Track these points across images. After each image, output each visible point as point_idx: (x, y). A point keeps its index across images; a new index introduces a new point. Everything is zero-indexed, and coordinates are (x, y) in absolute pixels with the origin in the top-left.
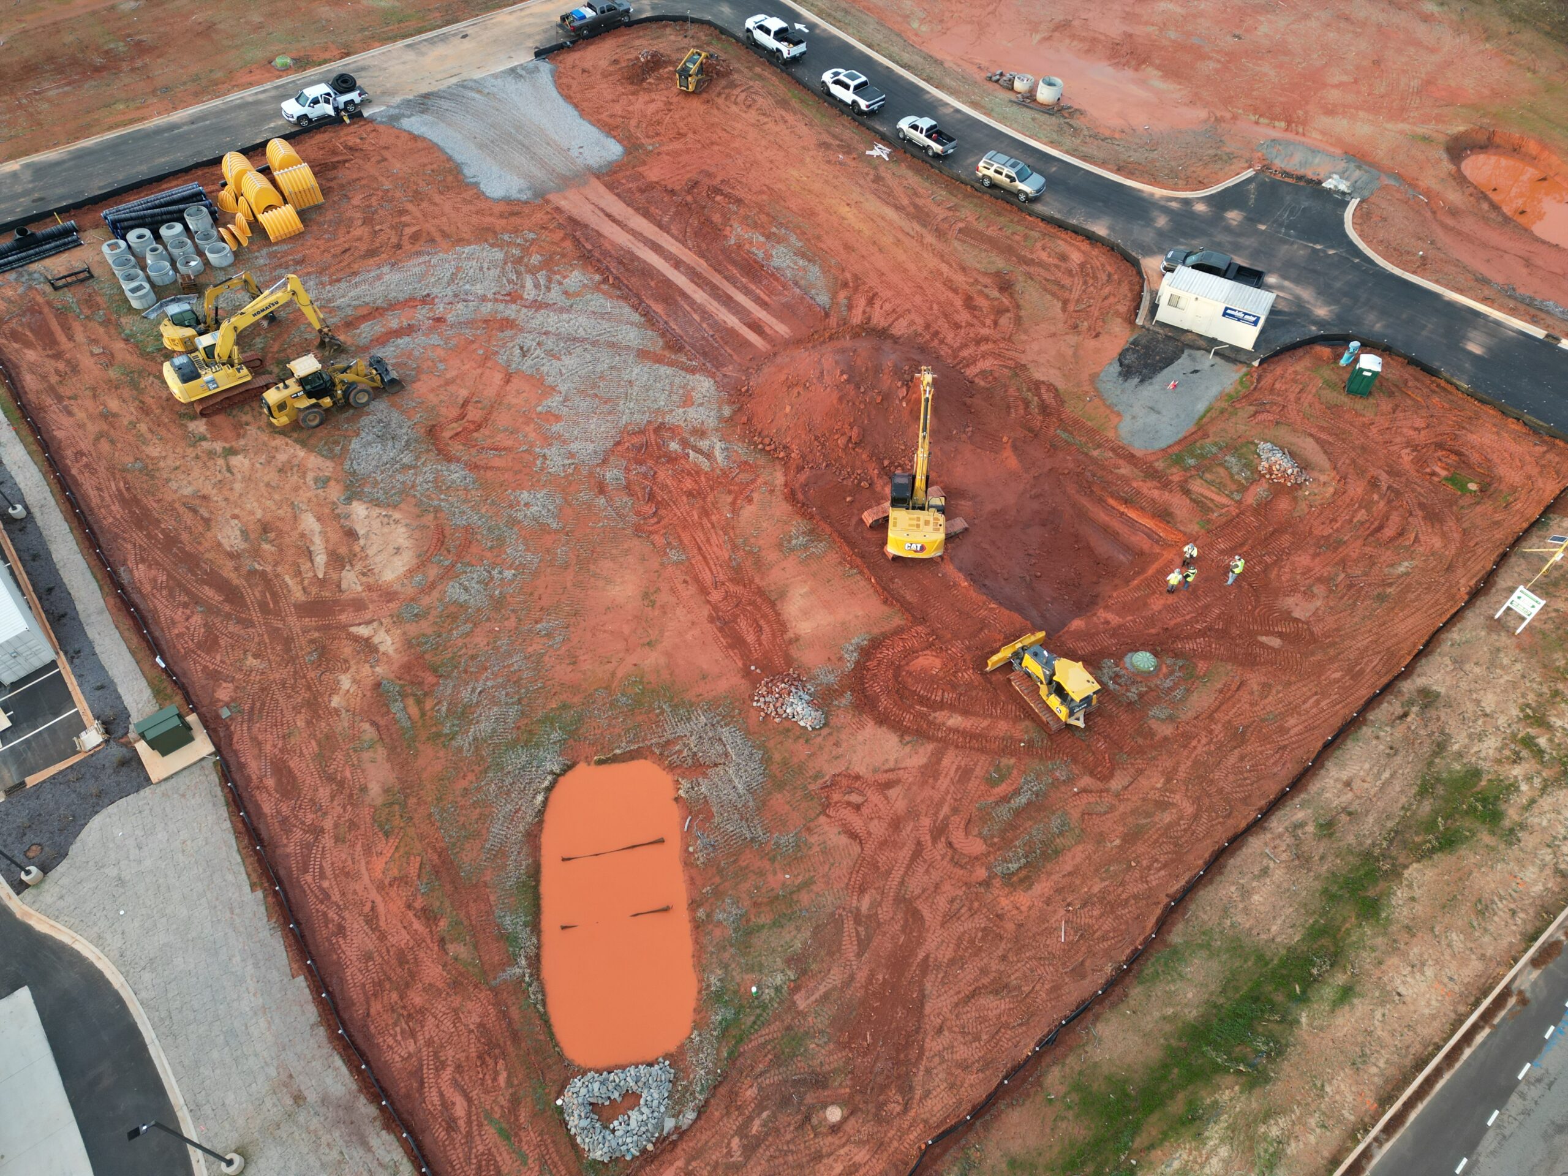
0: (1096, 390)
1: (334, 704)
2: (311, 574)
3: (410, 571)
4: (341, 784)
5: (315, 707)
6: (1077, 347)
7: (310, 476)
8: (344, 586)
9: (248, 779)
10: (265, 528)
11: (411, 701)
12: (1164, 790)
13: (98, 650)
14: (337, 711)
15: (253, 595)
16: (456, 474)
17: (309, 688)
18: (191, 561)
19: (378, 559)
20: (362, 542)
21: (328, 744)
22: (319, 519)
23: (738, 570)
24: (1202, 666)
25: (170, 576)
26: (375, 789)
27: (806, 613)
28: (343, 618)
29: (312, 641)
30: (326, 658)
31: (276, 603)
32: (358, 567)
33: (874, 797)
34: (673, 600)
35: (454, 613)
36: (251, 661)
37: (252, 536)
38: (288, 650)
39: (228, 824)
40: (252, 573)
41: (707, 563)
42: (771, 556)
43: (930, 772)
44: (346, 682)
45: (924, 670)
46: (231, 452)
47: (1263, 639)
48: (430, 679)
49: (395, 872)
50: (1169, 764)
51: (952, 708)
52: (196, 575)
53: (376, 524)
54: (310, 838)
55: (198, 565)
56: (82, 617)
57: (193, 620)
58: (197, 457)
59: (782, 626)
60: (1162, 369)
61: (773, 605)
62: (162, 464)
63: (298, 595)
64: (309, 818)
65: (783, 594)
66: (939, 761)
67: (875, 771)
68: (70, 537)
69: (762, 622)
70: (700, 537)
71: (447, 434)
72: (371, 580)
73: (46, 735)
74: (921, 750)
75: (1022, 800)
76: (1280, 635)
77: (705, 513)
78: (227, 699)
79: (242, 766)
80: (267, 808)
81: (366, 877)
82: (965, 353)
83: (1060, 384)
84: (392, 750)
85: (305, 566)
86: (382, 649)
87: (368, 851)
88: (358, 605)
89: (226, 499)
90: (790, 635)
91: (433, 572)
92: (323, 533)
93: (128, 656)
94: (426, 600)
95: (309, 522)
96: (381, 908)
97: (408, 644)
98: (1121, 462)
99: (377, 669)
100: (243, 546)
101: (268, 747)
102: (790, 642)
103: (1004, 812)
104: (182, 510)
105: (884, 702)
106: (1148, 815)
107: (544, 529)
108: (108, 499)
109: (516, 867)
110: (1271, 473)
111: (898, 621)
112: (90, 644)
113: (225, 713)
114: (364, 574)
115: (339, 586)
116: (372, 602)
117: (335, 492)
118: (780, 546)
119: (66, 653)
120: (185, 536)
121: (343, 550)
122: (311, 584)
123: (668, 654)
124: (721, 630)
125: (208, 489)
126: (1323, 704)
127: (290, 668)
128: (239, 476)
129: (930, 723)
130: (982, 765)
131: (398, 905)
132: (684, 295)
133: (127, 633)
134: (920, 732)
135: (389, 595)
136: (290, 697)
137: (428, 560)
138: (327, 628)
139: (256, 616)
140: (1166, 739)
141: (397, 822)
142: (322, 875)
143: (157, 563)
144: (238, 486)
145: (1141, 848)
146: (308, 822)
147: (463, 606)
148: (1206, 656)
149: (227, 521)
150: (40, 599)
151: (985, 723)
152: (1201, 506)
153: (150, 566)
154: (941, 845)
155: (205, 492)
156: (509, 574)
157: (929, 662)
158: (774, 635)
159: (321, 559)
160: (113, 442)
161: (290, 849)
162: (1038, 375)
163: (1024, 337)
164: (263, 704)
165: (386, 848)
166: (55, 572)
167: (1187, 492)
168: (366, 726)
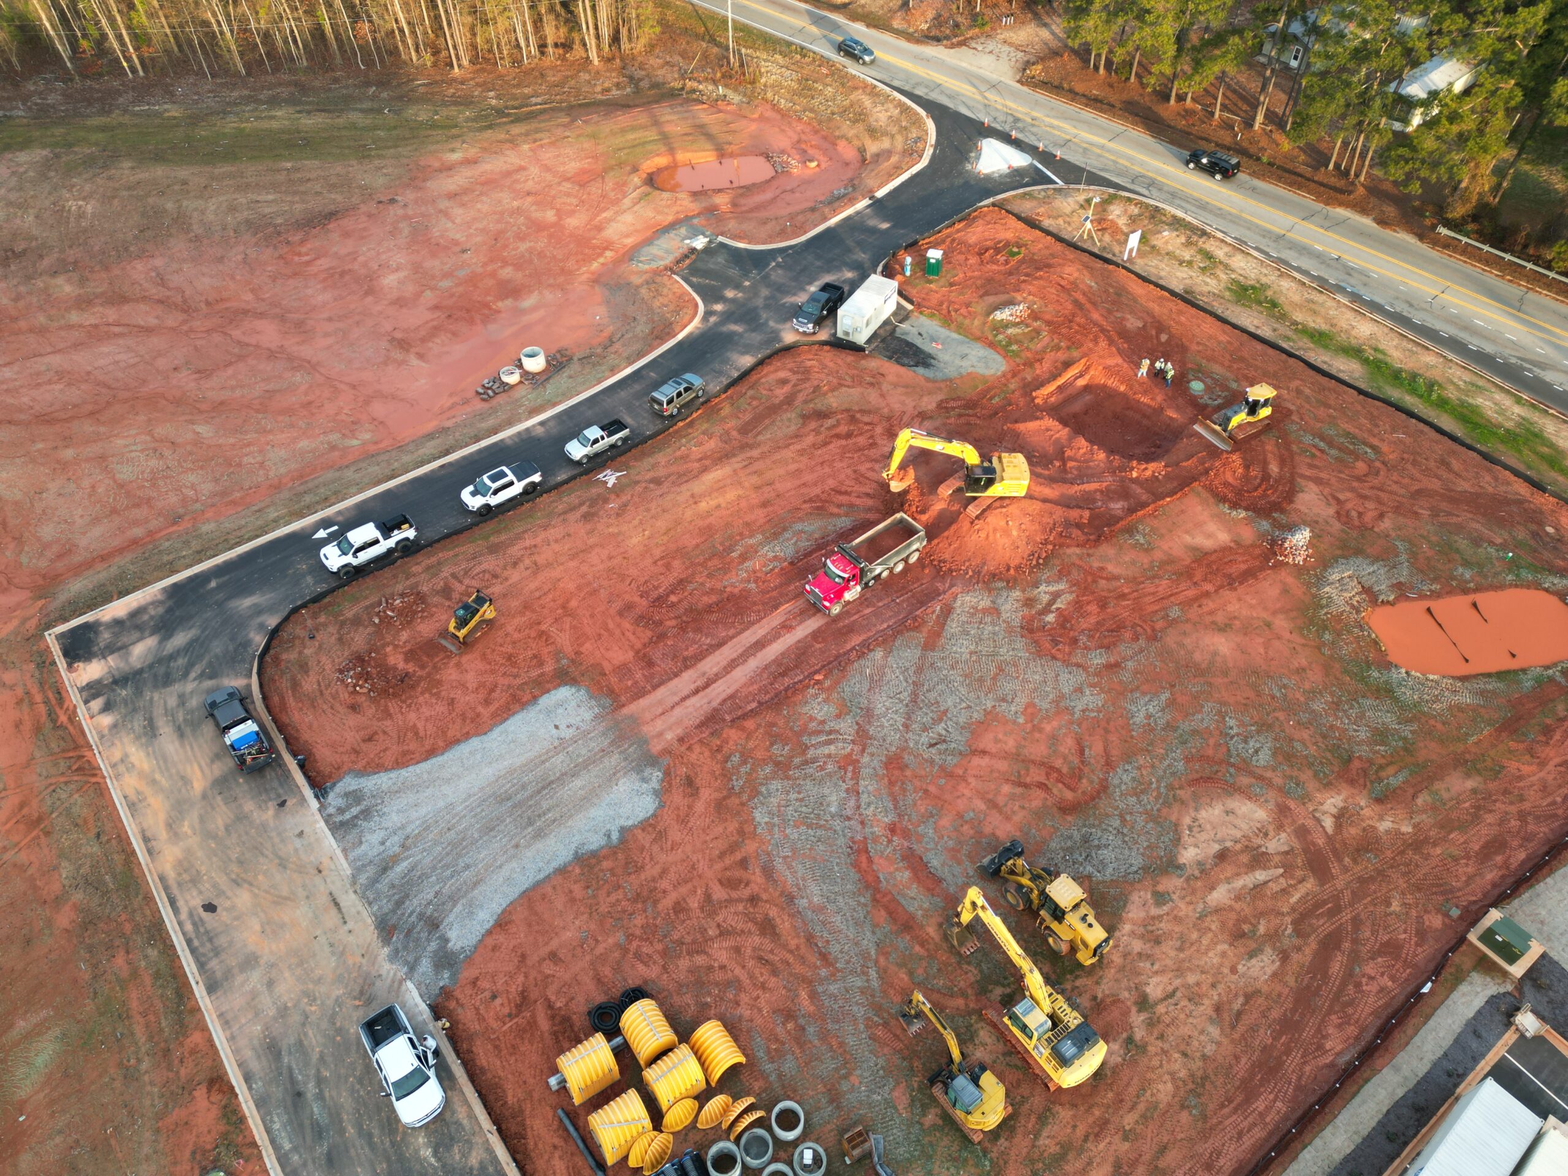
0: (945, 380)
1: (1410, 830)
2: (1282, 880)
3: (1250, 798)
6: (896, 385)
7: (1155, 911)
8: (1286, 848)
9: (1503, 877)
10: (1238, 936)
11: (1383, 774)
13: (1440, 1053)
14: (1415, 826)
15: (1324, 926)
16: (1123, 777)
17: (1402, 853)
18: (1304, 998)
19: (1244, 826)
20: (1229, 844)
21: (1447, 825)
22: (1213, 888)
25: (1330, 1012)
26: (1470, 784)
27: (1209, 537)
28: (1321, 842)
29: (1355, 861)
30: (1368, 843)
31: (1325, 902)
32: (1259, 841)
33: (1349, 506)
34: (1220, 613)
35: (1286, 755)
36: (1395, 906)
37: (1253, 945)
38: (1372, 879)
39: (1549, 880)
40: (1298, 933)
41: (1177, 594)
42: (1159, 556)
43: (1318, 481)
44: (1385, 826)
46: (1143, 1003)
48: (1356, 764)
49: (1527, 757)
51: (1264, 468)
52: (1319, 987)
53: (1203, 836)
54: (1530, 819)
55: (1308, 987)
56: (1411, 1084)
57: (1372, 973)
58: (1161, 1037)
59: (1226, 550)
60: (920, 349)
61: (1207, 554)
62: (1183, 1074)
63: (1310, 885)
64: (1514, 823)
65: (1195, 550)
66: (1308, 477)
67: (1329, 505)
68: (1318, 1142)
69: (1225, 561)
70: (1150, 599)
71: (1069, 795)
72: (1271, 828)
74: (1304, 484)
75: (1321, 444)
76: (1157, 334)
79: (1494, 885)
80: (1522, 855)
81: (1542, 774)
83: (942, 396)
84: (1431, 779)
85: (1274, 887)
86: (1341, 804)
87: (1520, 778)
88: (1302, 832)
89: (1213, 986)
90: (1231, 546)
91: (1245, 780)
92: (1228, 881)
93: (1432, 1023)
94: (1278, 781)
95: (1220, 895)
96: (1557, 760)
97: (1328, 785)
99: (1363, 803)
100: (1268, 950)
101: (1470, 870)
102: (1238, 546)
103: (1333, 452)
104: (1241, 1029)
105: (1273, 499)
108: (1250, 1119)
110: (1019, 317)
111: (1200, 489)
112: (1435, 1065)
113: (1455, 913)
114: (1266, 835)
115: (1287, 853)
116: (1294, 821)
117: (1171, 883)
118: (1147, 551)
120: (1275, 1014)
121: (1245, 858)
122: (1292, 877)
124: (1240, 584)
125: (1206, 1007)
127: (1389, 872)
128: (1177, 982)
130: (1303, 459)
131: (1549, 752)
134: (1291, 483)
135: (1282, 810)
136: (1417, 866)
137: (1233, 785)
138: (1335, 851)
139: (1346, 916)
141: (1489, 763)
142: (1554, 803)
143: (1319, 1030)
144: (1191, 979)
145: (1332, 403)
146: (1518, 823)
147: (1275, 752)
149: (1243, 975)
150: (1406, 1144)
151: (1270, 455)
153: (1325, 1037)
155: (1210, 1012)
158: (1235, 554)
159: (1260, 876)
161: (1546, 830)
162: (930, 407)
163: (887, 409)
164: (1433, 885)
165: (1513, 766)
166: (1368, 1140)
167: (1043, 352)
168: (1420, 801)
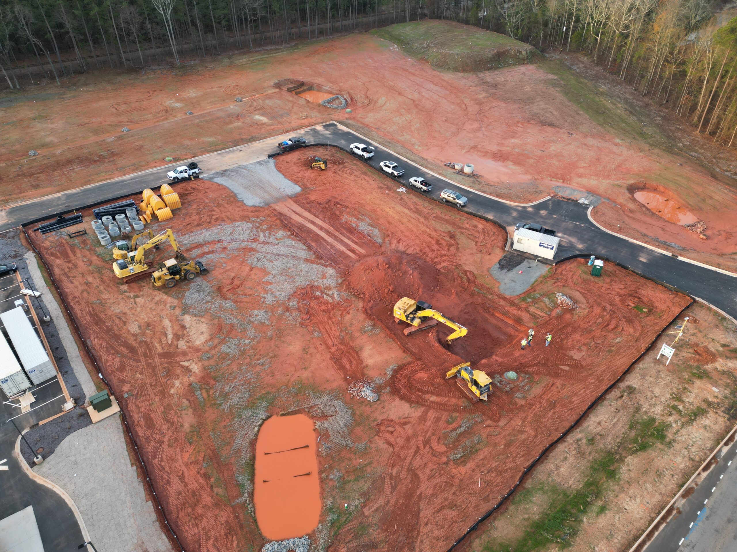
0: (490, 274)
1: (172, 392)
2: (165, 342)
3: (207, 341)
4: (172, 424)
5: (163, 393)
6: (481, 258)
7: (168, 305)
8: (179, 347)
9: (134, 422)
10: (148, 325)
11: (204, 391)
12: (522, 425)
13: (75, 371)
14: (173, 395)
15: (141, 350)
16: (228, 304)
17: (161, 386)
18: (117, 337)
19: (193, 336)
20: (188, 330)
21: (168, 408)
22: (170, 321)
23: (343, 339)
24: (536, 377)
25: (107, 343)
26: (186, 426)
27: (371, 356)
28: (178, 359)
29: (165, 368)
30: (170, 374)
31: (150, 353)
32: (186, 339)
33: (399, 429)
34: (315, 351)
35: (224, 357)
36: (138, 376)
37: (143, 328)
38: (154, 371)
39: (123, 440)
40: (142, 342)
41: (330, 337)
42: (356, 334)
43: (423, 418)
44: (177, 383)
45: (420, 378)
46: (138, 296)
47: (562, 367)
48: (212, 382)
49: (193, 459)
50: (524, 415)
51: (432, 393)
52: (118, 342)
53: (194, 323)
54: (158, 445)
55: (119, 339)
56: (69, 359)
57: (115, 360)
58: (123, 298)
59: (361, 361)
60: (516, 266)
61: (357, 353)
62: (108, 301)
63: (160, 350)
64: (158, 437)
65: (361, 349)
66: (426, 414)
67: (399, 418)
68: (68, 328)
69: (352, 360)
70: (327, 327)
71: (225, 290)
72: (190, 344)
73: (49, 405)
74: (419, 410)
75: (462, 430)
76: (568, 365)
77: (330, 318)
78: (127, 390)
79: (131, 417)
80: (141, 433)
81: (180, 461)
82: (436, 260)
83: (475, 272)
84: (195, 410)
85: (163, 339)
86: (193, 370)
87: (182, 450)
88: (184, 354)
89: (133, 314)
90: (364, 364)
91: (216, 341)
92: (172, 327)
93: (87, 374)
94: (213, 352)
95: (167, 323)
96: (186, 474)
97: (204, 369)
98: (501, 300)
99: (191, 378)
100: (139, 331)
101: (142, 409)
102: (364, 367)
103: (454, 435)
104: (115, 318)
105: (403, 391)
106: (515, 436)
107: (263, 324)
108: (85, 314)
109: (245, 457)
110: (562, 304)
111: (409, 359)
112: (72, 369)
113: (126, 396)
114: (187, 342)
115: (177, 346)
116: (190, 352)
117: (178, 311)
118: (360, 330)
119: (61, 373)
120: (115, 328)
121: (180, 333)
122: (166, 346)
123: (312, 372)
124: (335, 363)
125: (126, 310)
126: (588, 392)
127: (154, 378)
128: (139, 306)
129: (423, 399)
130: (445, 416)
131: (193, 472)
132: (324, 239)
133: (87, 365)
134: (418, 403)
135: (197, 350)
136: (153, 389)
137: (215, 337)
138: (172, 362)
139: (142, 358)
140: (522, 405)
141: (195, 438)
142: (162, 460)
143: (103, 338)
144: (138, 309)
145: (512, 449)
146: (157, 439)
147: (228, 354)
148: (537, 374)
149: (133, 322)
150: (52, 352)
151: (446, 399)
152: (534, 317)
153: (99, 339)
154: (427, 448)
155: (124, 311)
156: (247, 342)
157: (423, 375)
158: (357, 364)
159: (170, 336)
160: (89, 293)
161: (149, 449)
162: (466, 268)
163: (460, 255)
164: (142, 392)
165: (190, 449)
166: (60, 342)
167: (528, 311)
168: (185, 401)
